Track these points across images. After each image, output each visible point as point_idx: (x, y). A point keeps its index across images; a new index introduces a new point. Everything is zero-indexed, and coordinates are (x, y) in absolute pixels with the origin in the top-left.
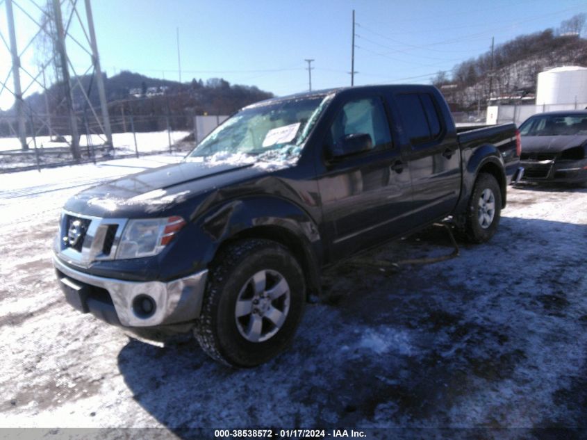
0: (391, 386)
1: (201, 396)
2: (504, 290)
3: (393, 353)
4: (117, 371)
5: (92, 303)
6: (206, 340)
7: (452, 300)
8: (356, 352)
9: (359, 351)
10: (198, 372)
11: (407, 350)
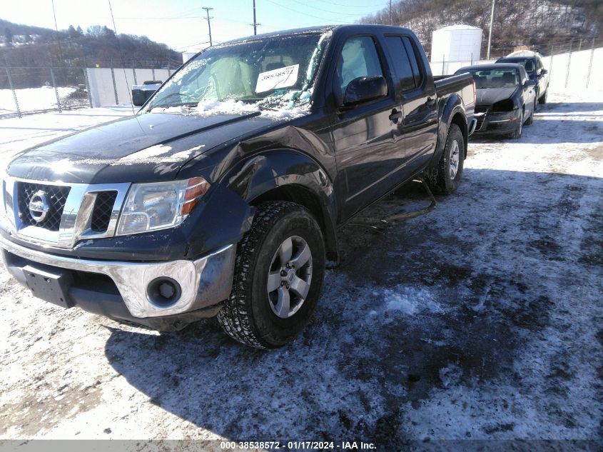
0: (441, 347)
1: (236, 387)
2: (495, 238)
3: (425, 312)
4: (113, 372)
5: (77, 293)
6: (237, 323)
7: (452, 252)
8: (386, 316)
9: (390, 315)
10: (220, 359)
11: (437, 308)
